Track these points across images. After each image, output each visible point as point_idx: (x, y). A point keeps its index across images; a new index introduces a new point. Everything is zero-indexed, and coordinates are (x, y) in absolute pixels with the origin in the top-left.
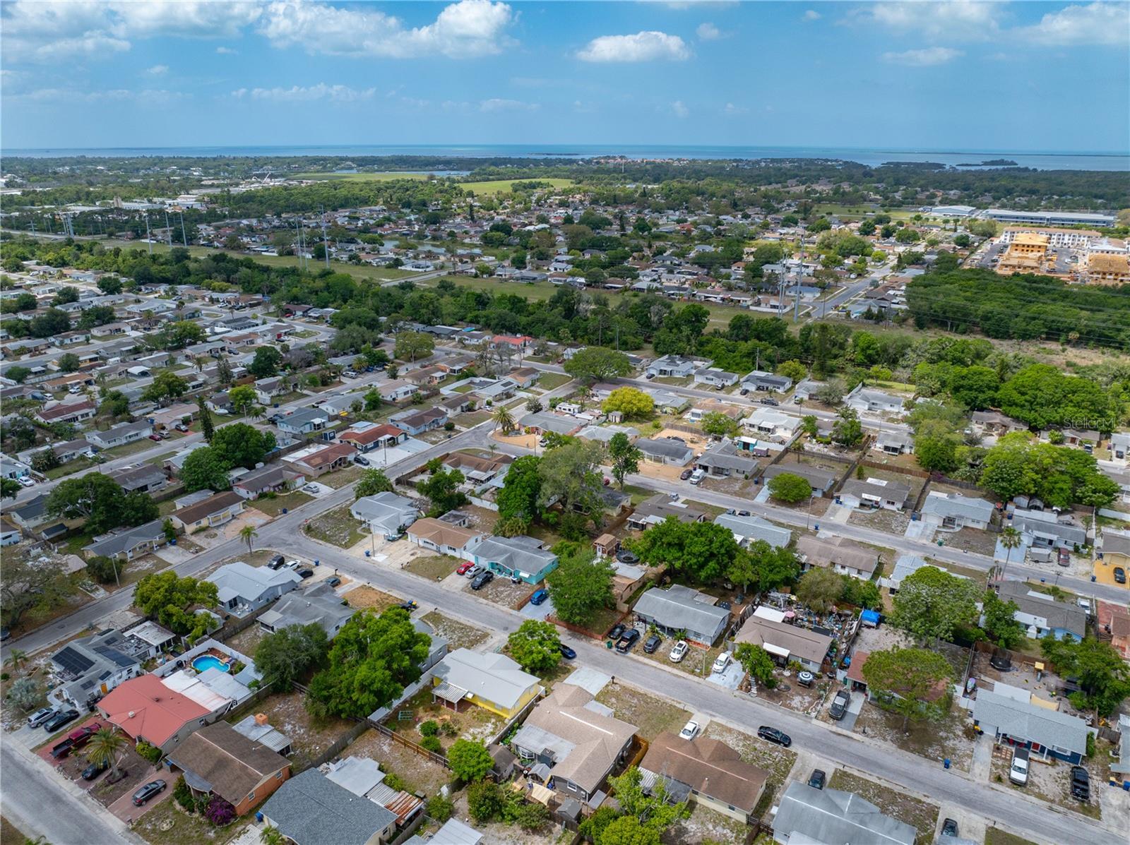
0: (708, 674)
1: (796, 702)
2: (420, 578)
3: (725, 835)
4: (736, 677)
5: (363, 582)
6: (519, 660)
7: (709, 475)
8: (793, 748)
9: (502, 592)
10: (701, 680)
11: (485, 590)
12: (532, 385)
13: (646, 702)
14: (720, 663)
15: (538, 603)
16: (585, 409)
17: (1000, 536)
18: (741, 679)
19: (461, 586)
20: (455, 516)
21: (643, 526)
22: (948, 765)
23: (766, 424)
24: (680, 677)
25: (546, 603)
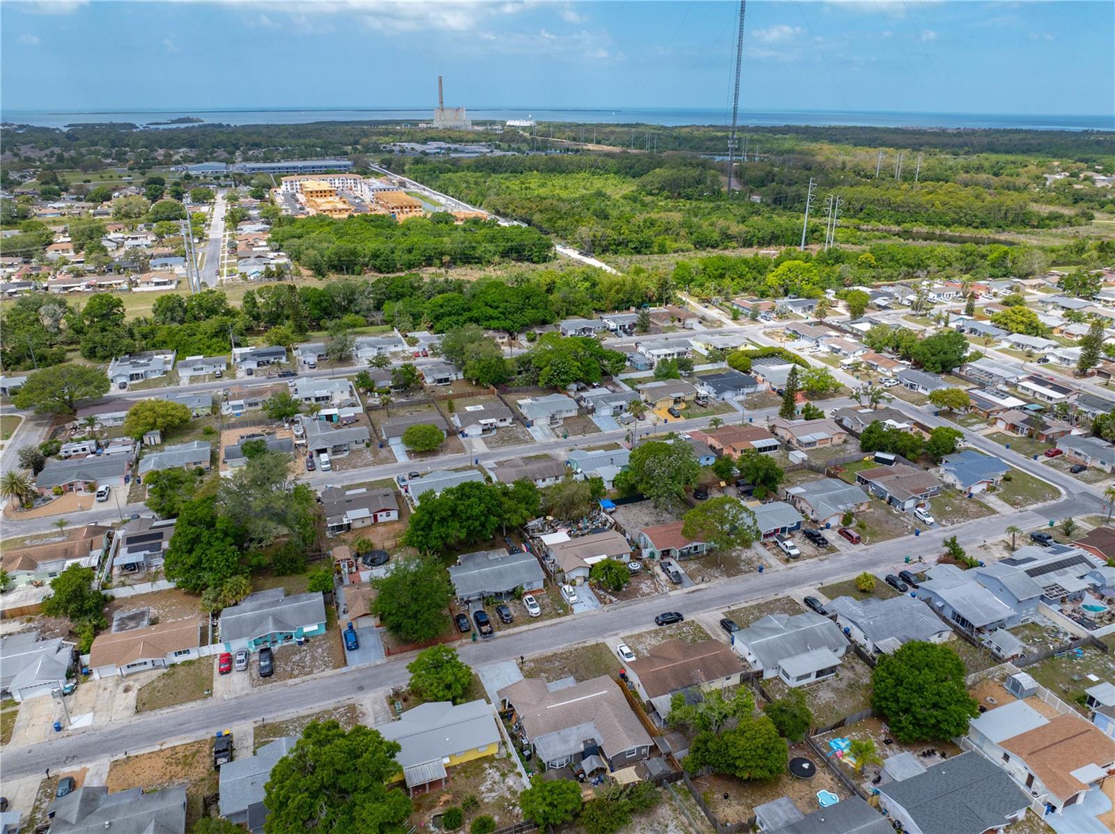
0: (571, 609)
1: (645, 587)
2: (180, 708)
4: (590, 598)
5: (105, 760)
7: (333, 457)
8: (688, 618)
9: (302, 660)
10: (572, 617)
11: (279, 670)
13: (565, 659)
14: (571, 595)
15: (357, 647)
16: (102, 442)
17: (590, 416)
18: (594, 597)
19: (247, 683)
20: (132, 618)
21: (349, 525)
22: (761, 570)
23: (319, 394)
24: (556, 624)
25: (362, 641)
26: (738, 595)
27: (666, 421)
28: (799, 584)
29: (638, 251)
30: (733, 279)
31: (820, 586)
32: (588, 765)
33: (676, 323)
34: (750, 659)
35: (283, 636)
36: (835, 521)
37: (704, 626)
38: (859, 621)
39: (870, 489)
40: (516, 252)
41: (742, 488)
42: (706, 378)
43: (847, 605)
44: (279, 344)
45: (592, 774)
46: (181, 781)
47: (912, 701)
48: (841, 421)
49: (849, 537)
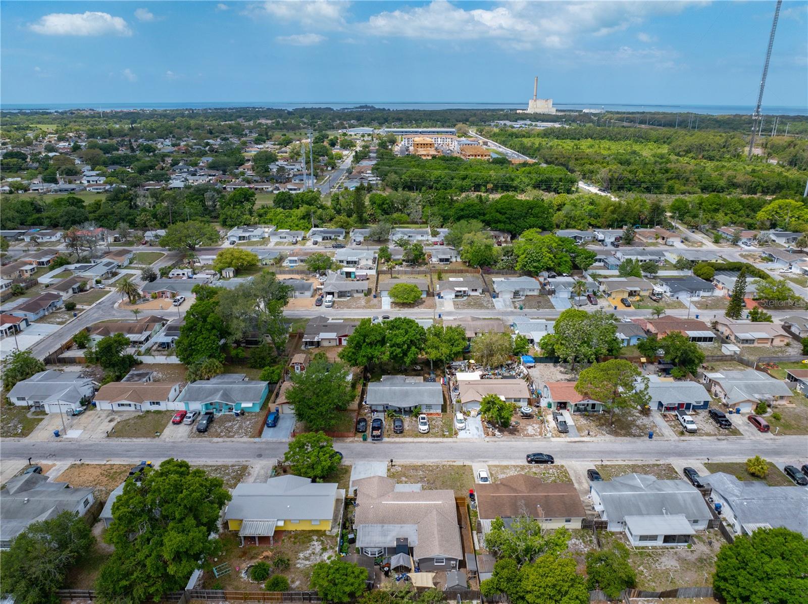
0: (456, 434)
1: (530, 430)
2: (135, 440)
3: (575, 544)
4: (477, 428)
5: (69, 462)
6: (305, 475)
7: (336, 299)
8: (558, 462)
9: (232, 427)
10: (454, 439)
11: (212, 430)
12: (131, 263)
13: (430, 471)
14: (460, 421)
15: (274, 425)
16: (196, 271)
17: (549, 296)
18: (481, 428)
19: (186, 434)
20: (138, 375)
21: (318, 343)
22: (651, 436)
23: (350, 259)
24: (437, 442)
25: (281, 423)
26: (618, 453)
27: (616, 308)
28: (685, 456)
29: (648, 190)
30: (726, 214)
31: (706, 461)
32: (396, 560)
33: (660, 241)
34: (599, 508)
35: (228, 407)
36: (748, 409)
37: (571, 473)
38: (730, 499)
39: (798, 387)
40: (545, 185)
41: (662, 366)
42: (666, 280)
43: (724, 483)
44: (342, 227)
45: (397, 569)
46: (101, 488)
47: (753, 589)
48: (790, 327)
49: (757, 424)
